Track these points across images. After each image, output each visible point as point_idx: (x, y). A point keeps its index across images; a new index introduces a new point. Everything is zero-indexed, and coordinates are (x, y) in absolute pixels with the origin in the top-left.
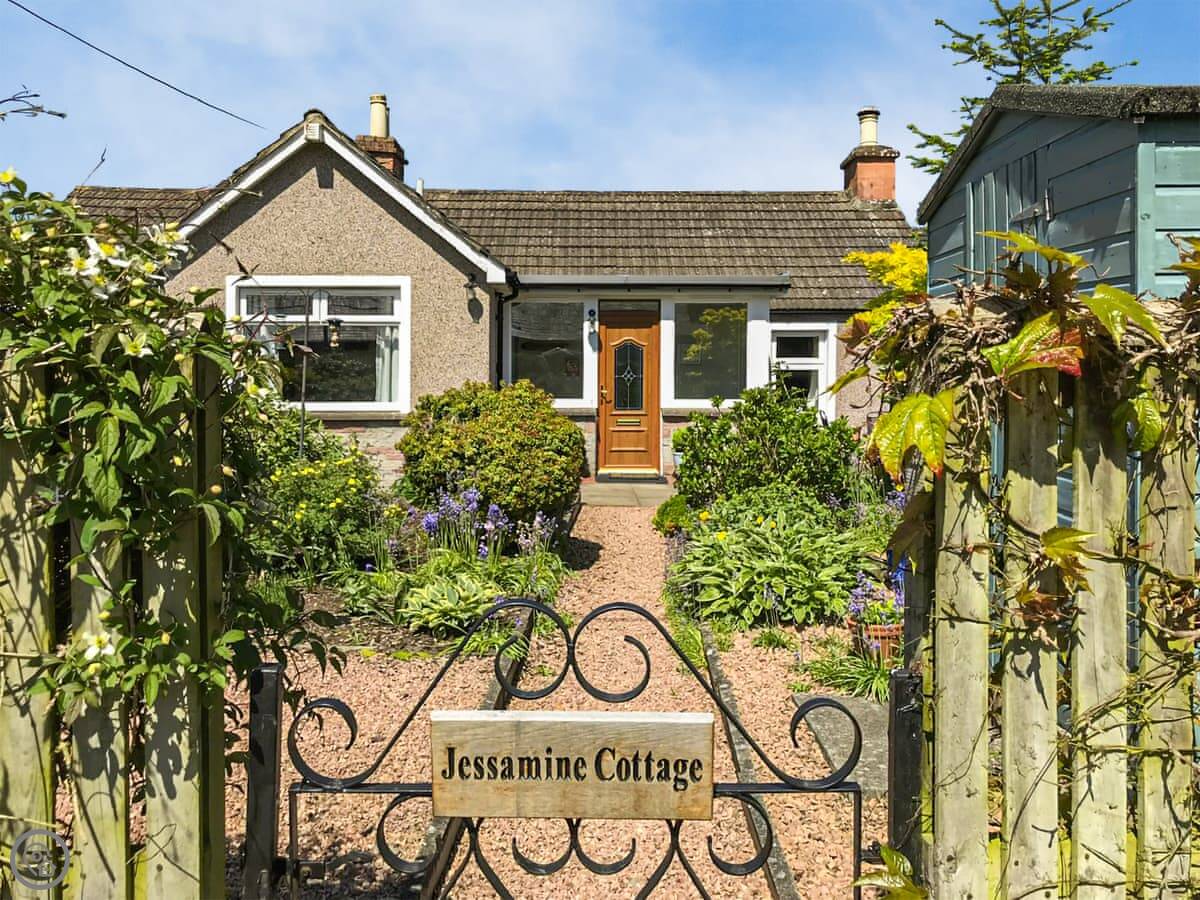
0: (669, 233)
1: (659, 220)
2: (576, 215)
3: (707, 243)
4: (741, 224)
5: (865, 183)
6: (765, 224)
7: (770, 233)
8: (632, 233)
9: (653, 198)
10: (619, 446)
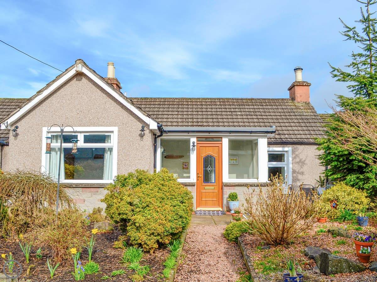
0: (224, 113)
1: (219, 108)
2: (187, 106)
3: (239, 117)
4: (252, 110)
5: (298, 95)
6: (261, 110)
7: (263, 114)
8: (209, 113)
9: (217, 100)
10: (206, 198)
